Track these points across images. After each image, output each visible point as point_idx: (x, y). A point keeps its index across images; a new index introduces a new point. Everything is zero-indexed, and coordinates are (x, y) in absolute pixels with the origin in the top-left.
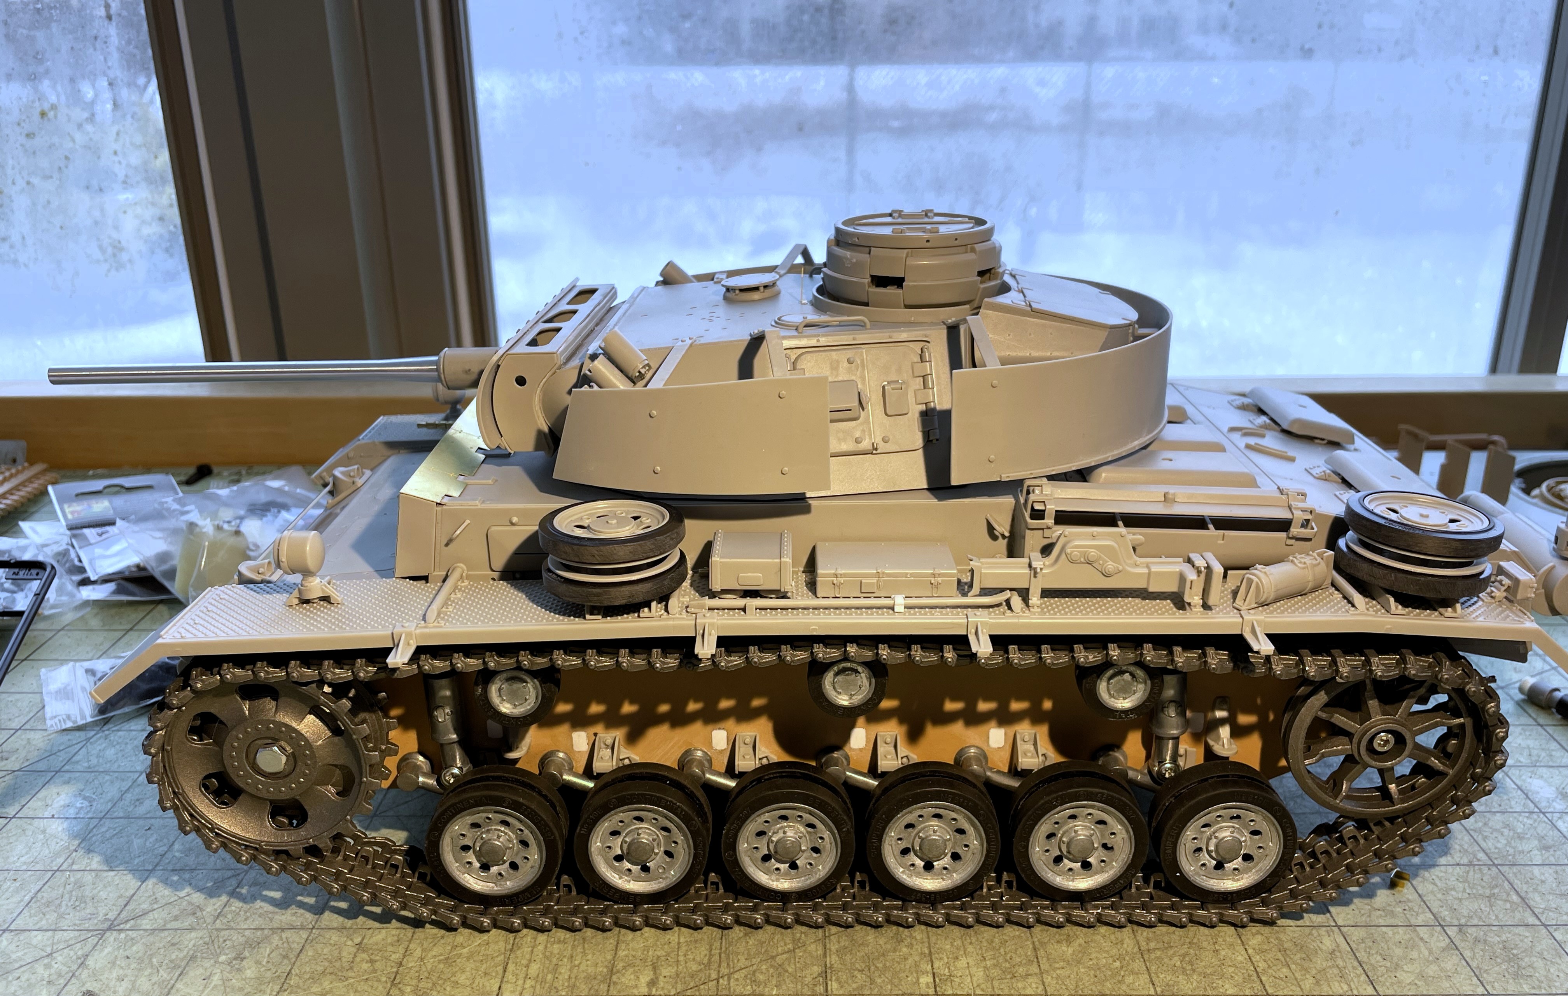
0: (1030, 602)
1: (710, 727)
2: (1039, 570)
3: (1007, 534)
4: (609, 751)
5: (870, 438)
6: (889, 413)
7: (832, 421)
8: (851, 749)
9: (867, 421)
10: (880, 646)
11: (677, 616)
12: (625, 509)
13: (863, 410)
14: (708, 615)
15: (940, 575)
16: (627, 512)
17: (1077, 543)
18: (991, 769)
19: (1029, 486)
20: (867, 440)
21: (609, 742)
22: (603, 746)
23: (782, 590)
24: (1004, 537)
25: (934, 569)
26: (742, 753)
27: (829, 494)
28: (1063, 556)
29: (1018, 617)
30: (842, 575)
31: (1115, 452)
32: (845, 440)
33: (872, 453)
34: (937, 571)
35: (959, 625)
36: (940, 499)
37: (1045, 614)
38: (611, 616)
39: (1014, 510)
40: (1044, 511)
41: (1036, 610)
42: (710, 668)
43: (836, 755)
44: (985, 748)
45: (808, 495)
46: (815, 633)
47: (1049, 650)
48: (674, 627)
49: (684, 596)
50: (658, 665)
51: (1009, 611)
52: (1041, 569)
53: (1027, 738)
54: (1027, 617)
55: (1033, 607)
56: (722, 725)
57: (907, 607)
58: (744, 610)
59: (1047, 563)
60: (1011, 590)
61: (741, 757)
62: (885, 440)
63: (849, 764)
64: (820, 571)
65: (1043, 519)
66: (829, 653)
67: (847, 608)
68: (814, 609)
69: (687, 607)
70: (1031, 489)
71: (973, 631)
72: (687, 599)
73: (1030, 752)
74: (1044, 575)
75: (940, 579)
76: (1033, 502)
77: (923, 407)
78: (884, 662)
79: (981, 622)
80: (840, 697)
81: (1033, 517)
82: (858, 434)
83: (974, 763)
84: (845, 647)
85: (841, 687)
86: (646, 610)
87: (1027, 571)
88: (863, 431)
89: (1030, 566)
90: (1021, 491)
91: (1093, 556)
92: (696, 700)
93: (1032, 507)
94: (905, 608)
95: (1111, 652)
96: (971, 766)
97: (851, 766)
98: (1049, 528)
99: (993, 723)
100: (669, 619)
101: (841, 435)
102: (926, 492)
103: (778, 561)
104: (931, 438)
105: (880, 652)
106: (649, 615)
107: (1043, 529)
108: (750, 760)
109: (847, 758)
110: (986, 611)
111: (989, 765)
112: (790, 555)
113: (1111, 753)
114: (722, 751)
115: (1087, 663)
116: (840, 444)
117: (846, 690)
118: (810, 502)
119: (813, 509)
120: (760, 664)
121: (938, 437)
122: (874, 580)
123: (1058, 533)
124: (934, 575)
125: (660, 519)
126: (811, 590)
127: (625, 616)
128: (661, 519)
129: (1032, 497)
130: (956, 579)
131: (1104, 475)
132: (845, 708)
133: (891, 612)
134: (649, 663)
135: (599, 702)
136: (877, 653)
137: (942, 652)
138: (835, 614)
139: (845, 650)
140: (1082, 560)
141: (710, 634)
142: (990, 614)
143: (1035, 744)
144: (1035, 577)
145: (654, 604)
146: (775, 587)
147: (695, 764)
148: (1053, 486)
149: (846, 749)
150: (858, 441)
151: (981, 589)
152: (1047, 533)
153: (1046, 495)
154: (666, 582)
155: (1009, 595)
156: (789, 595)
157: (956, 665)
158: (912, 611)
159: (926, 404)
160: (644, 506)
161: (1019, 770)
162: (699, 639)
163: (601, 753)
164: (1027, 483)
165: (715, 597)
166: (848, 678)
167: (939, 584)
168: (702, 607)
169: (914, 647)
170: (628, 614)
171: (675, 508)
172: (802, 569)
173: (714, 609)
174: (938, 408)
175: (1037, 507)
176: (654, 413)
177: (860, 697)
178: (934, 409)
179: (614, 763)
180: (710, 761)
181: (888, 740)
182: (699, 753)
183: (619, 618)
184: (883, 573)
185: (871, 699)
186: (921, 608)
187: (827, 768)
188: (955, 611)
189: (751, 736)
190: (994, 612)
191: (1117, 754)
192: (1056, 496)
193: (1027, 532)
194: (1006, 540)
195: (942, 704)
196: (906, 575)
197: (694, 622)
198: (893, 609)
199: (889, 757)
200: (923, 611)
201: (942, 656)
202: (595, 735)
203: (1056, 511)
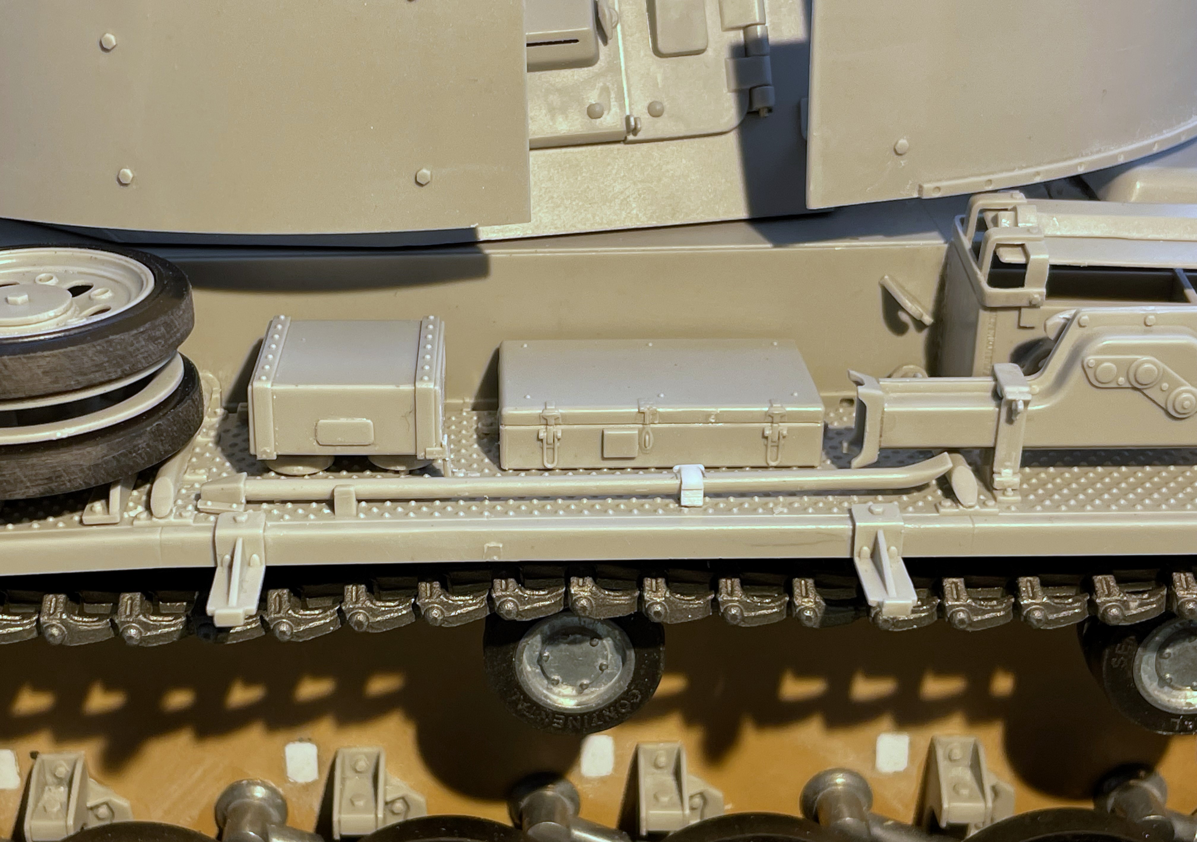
0: (997, 478)
1: (279, 738)
2: (1021, 407)
3: (928, 320)
4: (63, 789)
5: (622, 106)
6: (662, 46)
7: (533, 67)
8: (582, 778)
9: (614, 68)
10: (648, 582)
11: (172, 519)
12: (60, 269)
13: (605, 42)
14: (243, 518)
15: (784, 417)
16: (62, 277)
17: (1110, 341)
18: (881, 821)
19: (983, 211)
20: (615, 109)
21: (63, 770)
22: (50, 778)
23: (420, 456)
24: (920, 325)
25: (771, 403)
26: (348, 794)
27: (529, 234)
28: (1077, 372)
29: (972, 517)
30: (559, 420)
31: (1168, 134)
32: (563, 110)
33: (625, 141)
34: (778, 409)
35: (832, 536)
36: (778, 242)
37: (1032, 507)
38: (14, 522)
39: (946, 266)
40: (1024, 266)
41: (1011, 497)
42: (256, 635)
43: (550, 792)
44: (867, 774)
45: (485, 233)
46: (496, 559)
47: (1038, 589)
48: (163, 546)
49: (194, 468)
50: (133, 632)
51: (948, 503)
52: (1026, 403)
53: (957, 754)
54: (993, 517)
55: (1004, 490)
56: (308, 731)
57: (711, 494)
58: (330, 503)
59: (1037, 389)
60: (952, 450)
61: (345, 802)
62: (655, 112)
63: (577, 811)
64: (508, 410)
65: (1022, 285)
66: (531, 601)
67: (571, 497)
68: (494, 499)
69: (198, 497)
70: (989, 216)
71: (867, 550)
72: (202, 475)
73: (965, 786)
74: (1031, 418)
75: (784, 427)
76: (999, 246)
77: (739, 37)
78: (656, 620)
79: (886, 530)
80: (556, 690)
81: (995, 281)
82: (593, 97)
83: (845, 809)
84: (568, 585)
85: (558, 671)
86: (98, 506)
87: (991, 407)
88: (605, 90)
89: (997, 395)
90: (964, 222)
91: (1148, 370)
92: (249, 681)
93: (996, 259)
94: (705, 495)
95: (1180, 593)
96: (838, 816)
97: (583, 815)
98: (1033, 306)
99: (886, 722)
100: (152, 528)
101: (555, 99)
102: (746, 228)
103: (409, 388)
104: (757, 106)
105: (647, 596)
106: (104, 518)
107: (1019, 308)
108: (365, 810)
109: (575, 798)
110: (895, 502)
111: (876, 810)
112: (439, 372)
113: (1132, 782)
114: (307, 787)
115: (1125, 618)
116: (553, 118)
117: (569, 678)
118: (488, 250)
119: (494, 268)
120: (370, 626)
121: (771, 103)
122: (633, 430)
123: (1059, 319)
124: (770, 418)
125: (133, 287)
126: (488, 452)
127: (51, 519)
128: (134, 289)
129: (995, 235)
130: (820, 425)
131: (1138, 185)
132: (567, 715)
133: (673, 505)
134: (114, 626)
135: (38, 687)
136: (641, 598)
137: (791, 594)
138: (542, 510)
139: (567, 593)
140: (1122, 380)
141: (247, 563)
142: (903, 508)
143: (976, 766)
144: (1010, 420)
145: (116, 493)
146: (406, 449)
147: (249, 817)
148: (1040, 210)
149: (572, 778)
150: (593, 113)
151: (881, 449)
152: (1029, 317)
153: (1028, 230)
154: (141, 443)
155: (950, 465)
156: (438, 464)
157: (824, 622)
158: (722, 504)
159: (745, 28)
160: (103, 262)
161: (943, 824)
162: (220, 576)
163: (46, 796)
164: (980, 203)
165: (269, 470)
166: (576, 649)
167: (781, 437)
168: (232, 497)
169: (725, 584)
170: (56, 514)
171: (170, 266)
172: (470, 400)
173: (261, 502)
174: (774, 38)
175: (1009, 257)
176: (111, 39)
177: (603, 689)
178: (762, 41)
179: (71, 822)
180: (283, 808)
181: (662, 760)
182: (259, 792)
183: (35, 525)
184: (654, 414)
185: (626, 693)
186: (742, 494)
187: (531, 824)
188: (821, 502)
189: (367, 755)
190: (914, 503)
191: (1149, 786)
192: (1049, 232)
193: (984, 316)
194: (925, 333)
195: (775, 684)
196: (706, 418)
197: (209, 535)
198: (677, 497)
199: (665, 799)
200: (747, 503)
201: (790, 605)
202: (34, 755)
203: (1053, 267)
